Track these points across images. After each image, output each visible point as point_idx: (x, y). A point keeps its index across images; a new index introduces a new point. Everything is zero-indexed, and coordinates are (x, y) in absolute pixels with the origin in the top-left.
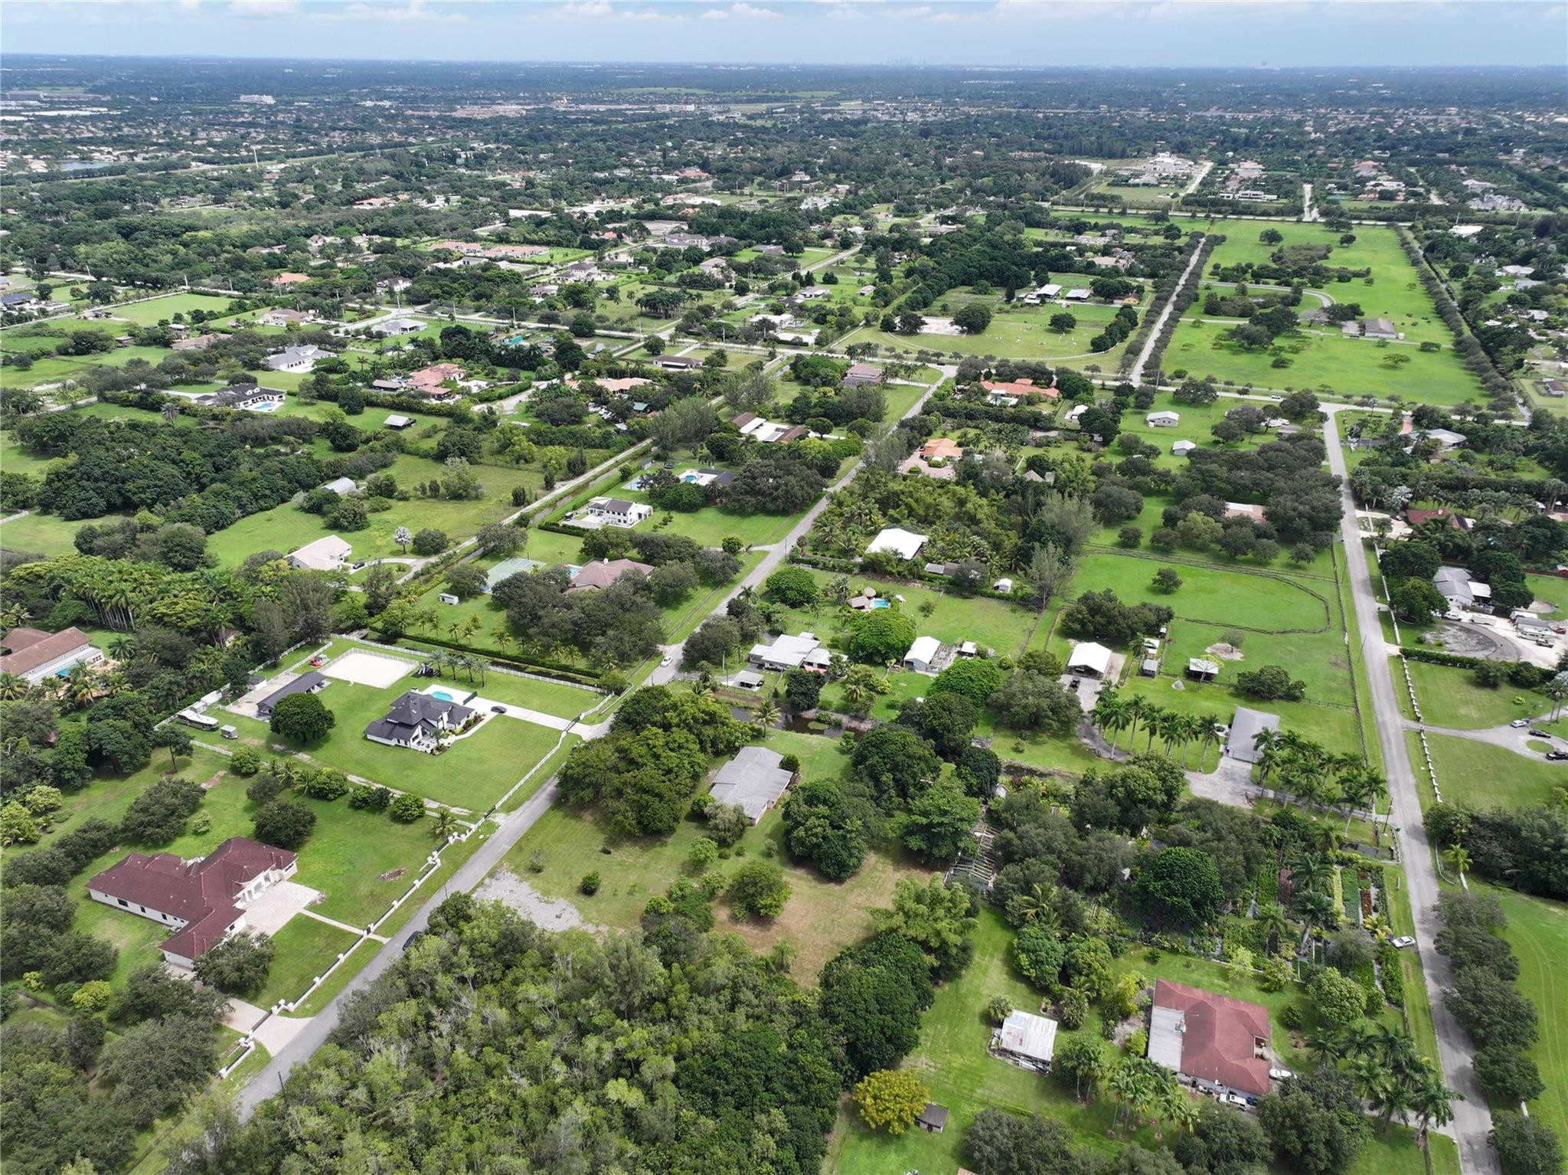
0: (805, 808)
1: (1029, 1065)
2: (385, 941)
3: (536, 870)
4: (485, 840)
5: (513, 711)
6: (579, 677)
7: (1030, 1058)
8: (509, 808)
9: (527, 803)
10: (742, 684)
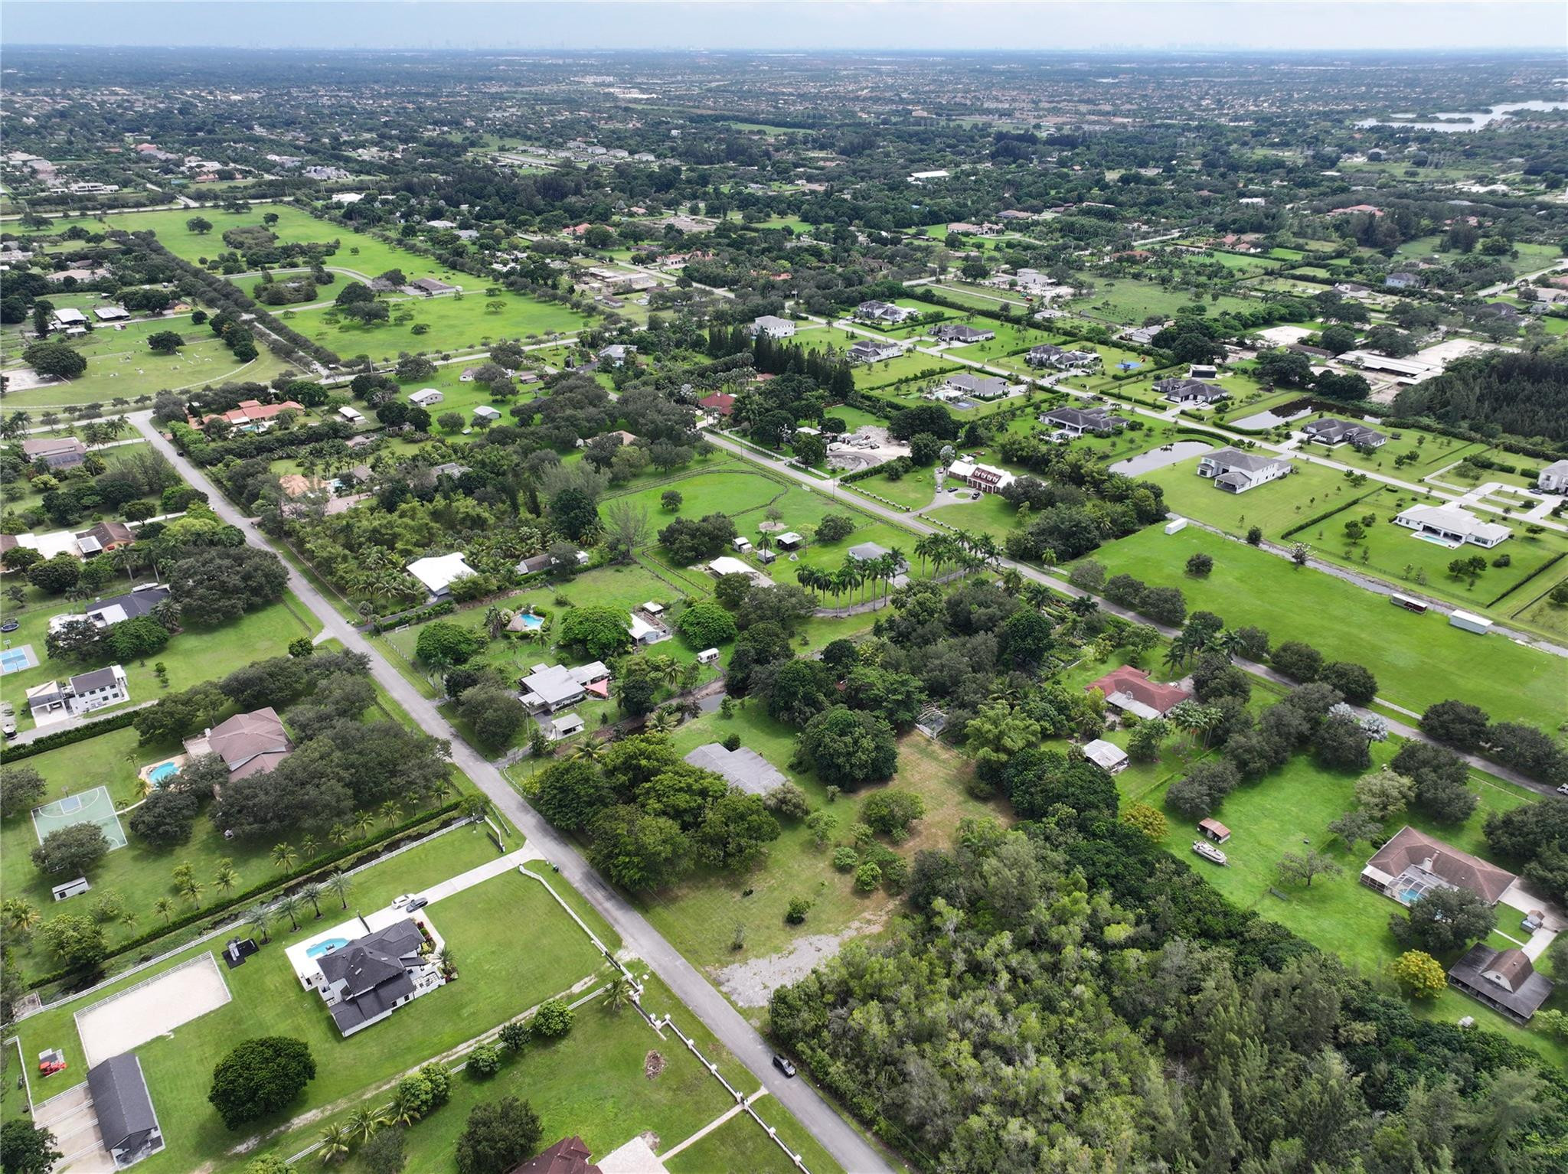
0: (848, 739)
1: (1121, 768)
2: (763, 1091)
3: (737, 947)
4: (653, 975)
5: (433, 895)
6: (412, 831)
7: (1120, 763)
8: (616, 942)
9: (617, 928)
10: (566, 732)
